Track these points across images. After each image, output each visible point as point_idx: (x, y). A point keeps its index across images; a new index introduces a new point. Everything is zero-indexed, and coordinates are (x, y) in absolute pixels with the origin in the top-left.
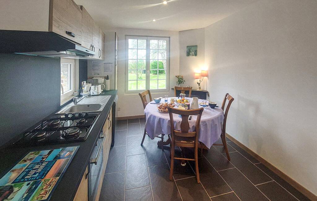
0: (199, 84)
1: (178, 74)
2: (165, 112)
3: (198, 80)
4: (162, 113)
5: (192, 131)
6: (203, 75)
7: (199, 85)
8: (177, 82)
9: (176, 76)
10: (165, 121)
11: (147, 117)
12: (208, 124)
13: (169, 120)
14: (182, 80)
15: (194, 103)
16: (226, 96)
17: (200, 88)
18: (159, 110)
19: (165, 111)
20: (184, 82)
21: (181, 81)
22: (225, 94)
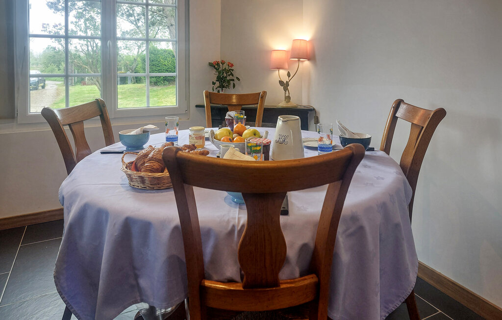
0: (285, 85)
1: (216, 58)
2: (156, 186)
3: (283, 73)
4: (144, 190)
5: (297, 274)
6: (298, 55)
7: (286, 89)
8: (214, 84)
9: (211, 65)
10: (152, 232)
11: (69, 218)
12: (368, 229)
13: (176, 228)
14: (231, 77)
15: (286, 137)
16: (396, 108)
17: (288, 98)
18: (129, 176)
19: (158, 178)
20: (236, 81)
21: (228, 78)
22: (391, 104)
